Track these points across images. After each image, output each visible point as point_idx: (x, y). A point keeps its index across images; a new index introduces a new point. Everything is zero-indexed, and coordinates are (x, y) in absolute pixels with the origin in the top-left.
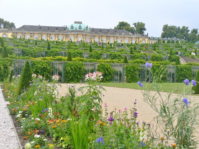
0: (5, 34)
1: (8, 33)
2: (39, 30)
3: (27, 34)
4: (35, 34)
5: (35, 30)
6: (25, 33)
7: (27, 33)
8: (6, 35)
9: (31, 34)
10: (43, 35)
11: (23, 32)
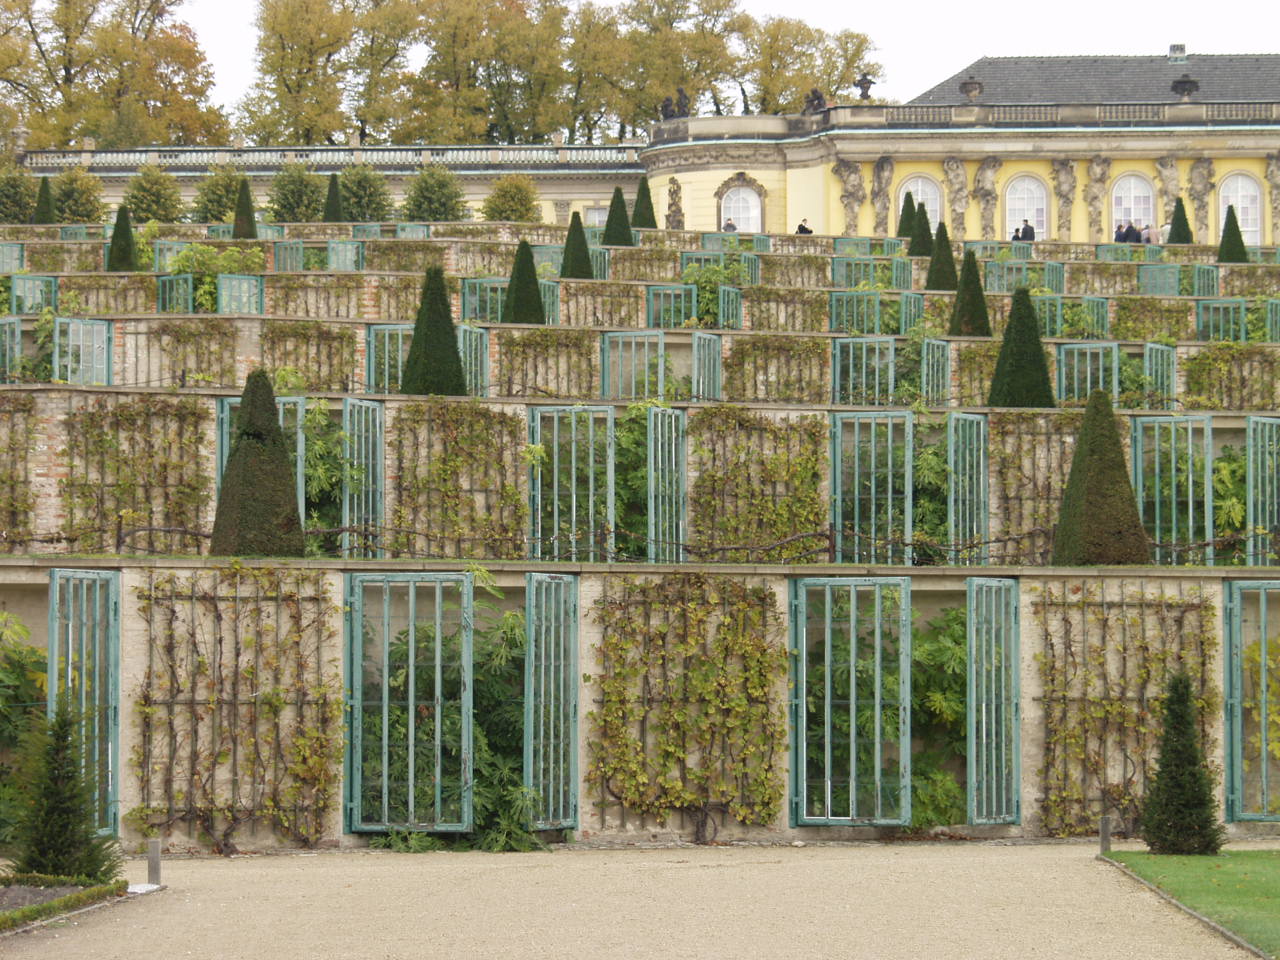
0: (741, 179)
1: (786, 165)
2: (1168, 113)
3: (1009, 170)
4: (1116, 170)
5: (1113, 114)
6: (993, 161)
7: (1022, 157)
8: (761, 192)
9: (1062, 164)
10: (1221, 169)
11: (968, 147)
